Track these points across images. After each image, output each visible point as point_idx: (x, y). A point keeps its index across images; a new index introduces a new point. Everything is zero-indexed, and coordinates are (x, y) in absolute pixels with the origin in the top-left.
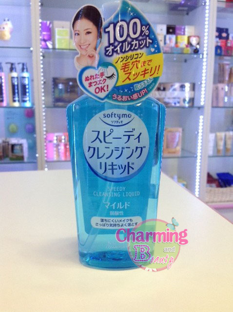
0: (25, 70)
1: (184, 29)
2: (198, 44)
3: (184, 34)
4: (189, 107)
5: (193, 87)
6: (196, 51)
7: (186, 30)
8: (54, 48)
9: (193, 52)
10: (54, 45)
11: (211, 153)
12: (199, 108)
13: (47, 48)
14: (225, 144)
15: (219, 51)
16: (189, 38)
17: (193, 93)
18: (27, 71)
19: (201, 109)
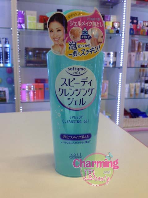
0: (7, 43)
1: (110, 17)
2: (119, 27)
3: (110, 21)
4: (113, 67)
5: (116, 55)
6: (118, 32)
7: (111, 18)
8: (26, 29)
9: (115, 32)
10: (26, 26)
11: (126, 96)
12: (119, 68)
13: (21, 28)
14: (135, 91)
15: (132, 32)
16: (113, 23)
17: (115, 58)
18: (8, 43)
19: (120, 69)
